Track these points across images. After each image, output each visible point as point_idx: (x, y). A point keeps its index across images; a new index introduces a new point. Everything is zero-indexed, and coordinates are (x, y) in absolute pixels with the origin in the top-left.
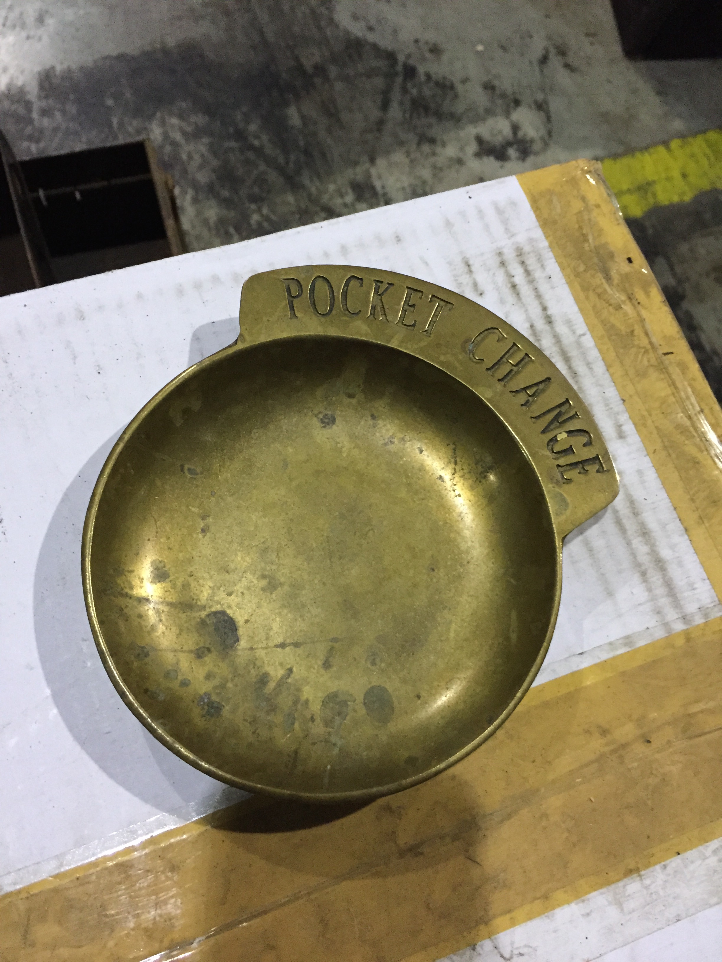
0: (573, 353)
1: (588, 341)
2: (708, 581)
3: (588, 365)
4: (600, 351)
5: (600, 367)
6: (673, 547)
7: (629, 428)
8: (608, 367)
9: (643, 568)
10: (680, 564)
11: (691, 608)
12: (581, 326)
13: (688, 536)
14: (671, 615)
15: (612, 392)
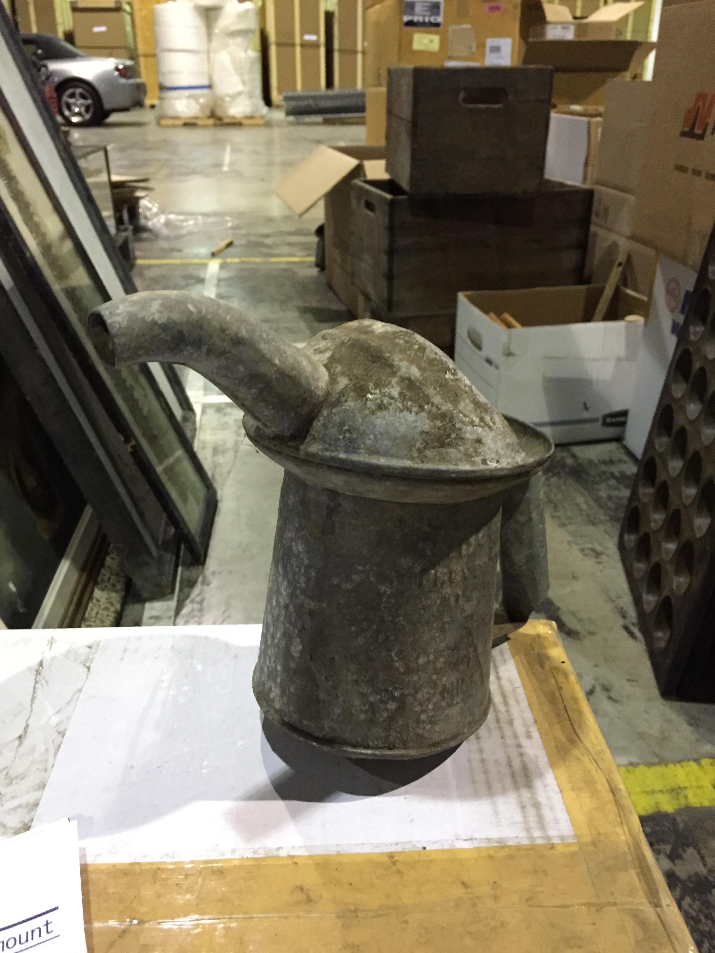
0: (509, 694)
1: (521, 691)
2: (569, 822)
3: (517, 701)
4: (527, 696)
5: (524, 703)
6: (548, 798)
7: (536, 734)
8: (530, 704)
9: (524, 804)
10: (552, 809)
11: (553, 833)
12: (518, 683)
13: (562, 795)
14: (537, 833)
15: (529, 716)
